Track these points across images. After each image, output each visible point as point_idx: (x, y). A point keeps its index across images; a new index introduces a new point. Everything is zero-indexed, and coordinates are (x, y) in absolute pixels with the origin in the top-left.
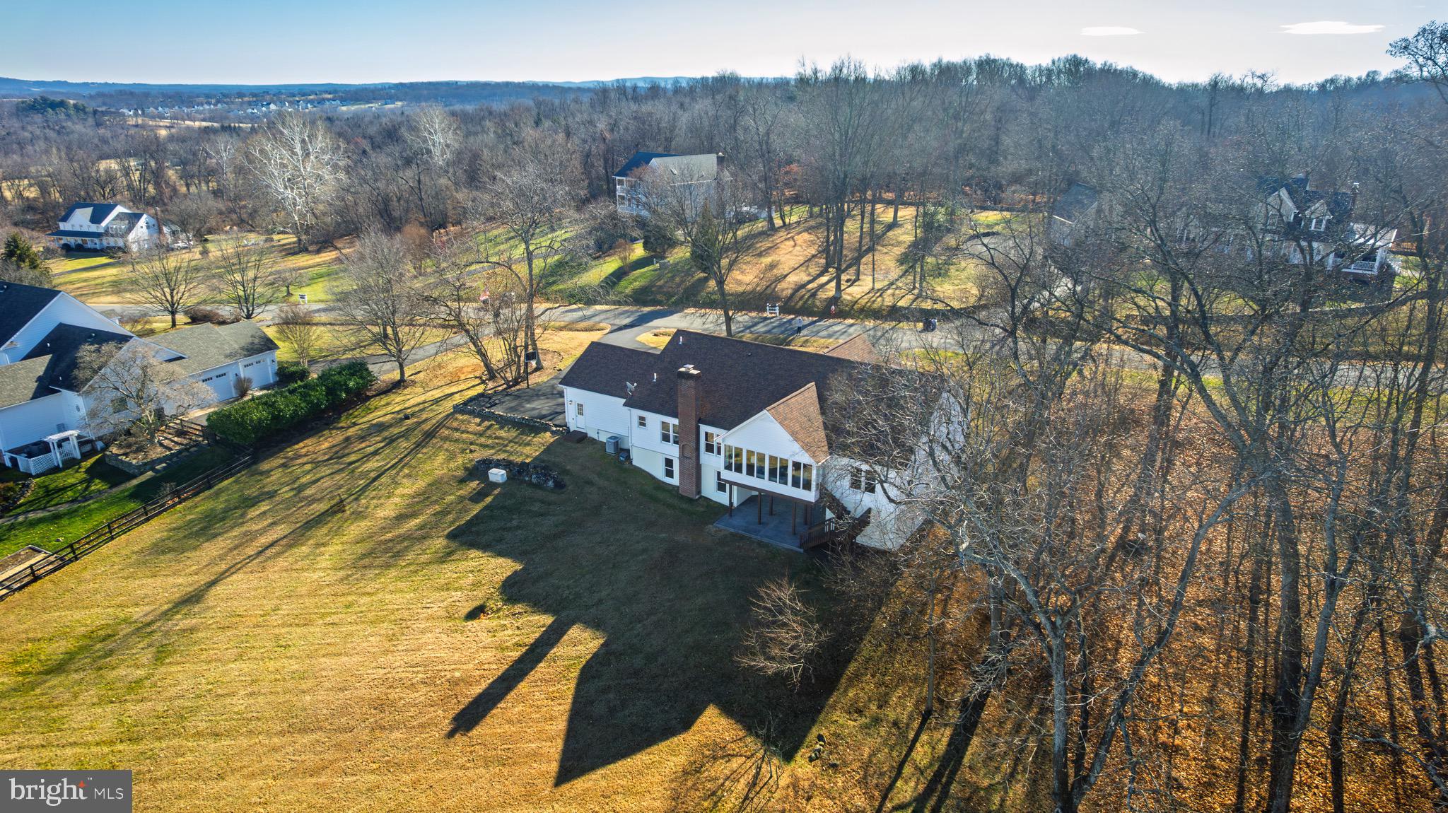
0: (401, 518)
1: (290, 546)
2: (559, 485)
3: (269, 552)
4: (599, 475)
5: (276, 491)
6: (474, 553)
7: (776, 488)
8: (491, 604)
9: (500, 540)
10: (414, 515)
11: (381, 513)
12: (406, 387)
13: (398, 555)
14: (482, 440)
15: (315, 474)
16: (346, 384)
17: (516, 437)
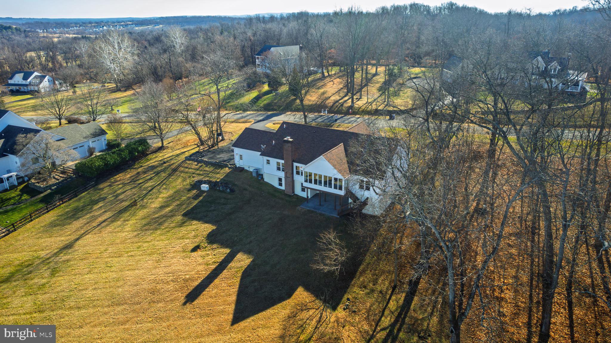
0: (162, 207)
1: (112, 222)
2: (232, 191)
3: (103, 225)
4: (250, 186)
5: (106, 197)
6: (195, 222)
7: (327, 189)
8: (202, 244)
9: (206, 216)
10: (168, 206)
11: (153, 206)
12: (164, 149)
13: (161, 224)
14: (198, 172)
15: (124, 189)
16: (137, 149)
17: (213, 170)
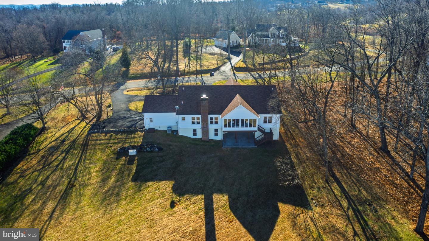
0: (104, 181)
1: (64, 208)
2: (160, 149)
3: (56, 214)
4: (172, 142)
5: (31, 188)
6: (150, 184)
8: (174, 199)
9: (156, 175)
10: (108, 178)
11: (93, 181)
12: (47, 130)
13: (117, 195)
14: (112, 141)
16: (30, 134)
17: (126, 137)
